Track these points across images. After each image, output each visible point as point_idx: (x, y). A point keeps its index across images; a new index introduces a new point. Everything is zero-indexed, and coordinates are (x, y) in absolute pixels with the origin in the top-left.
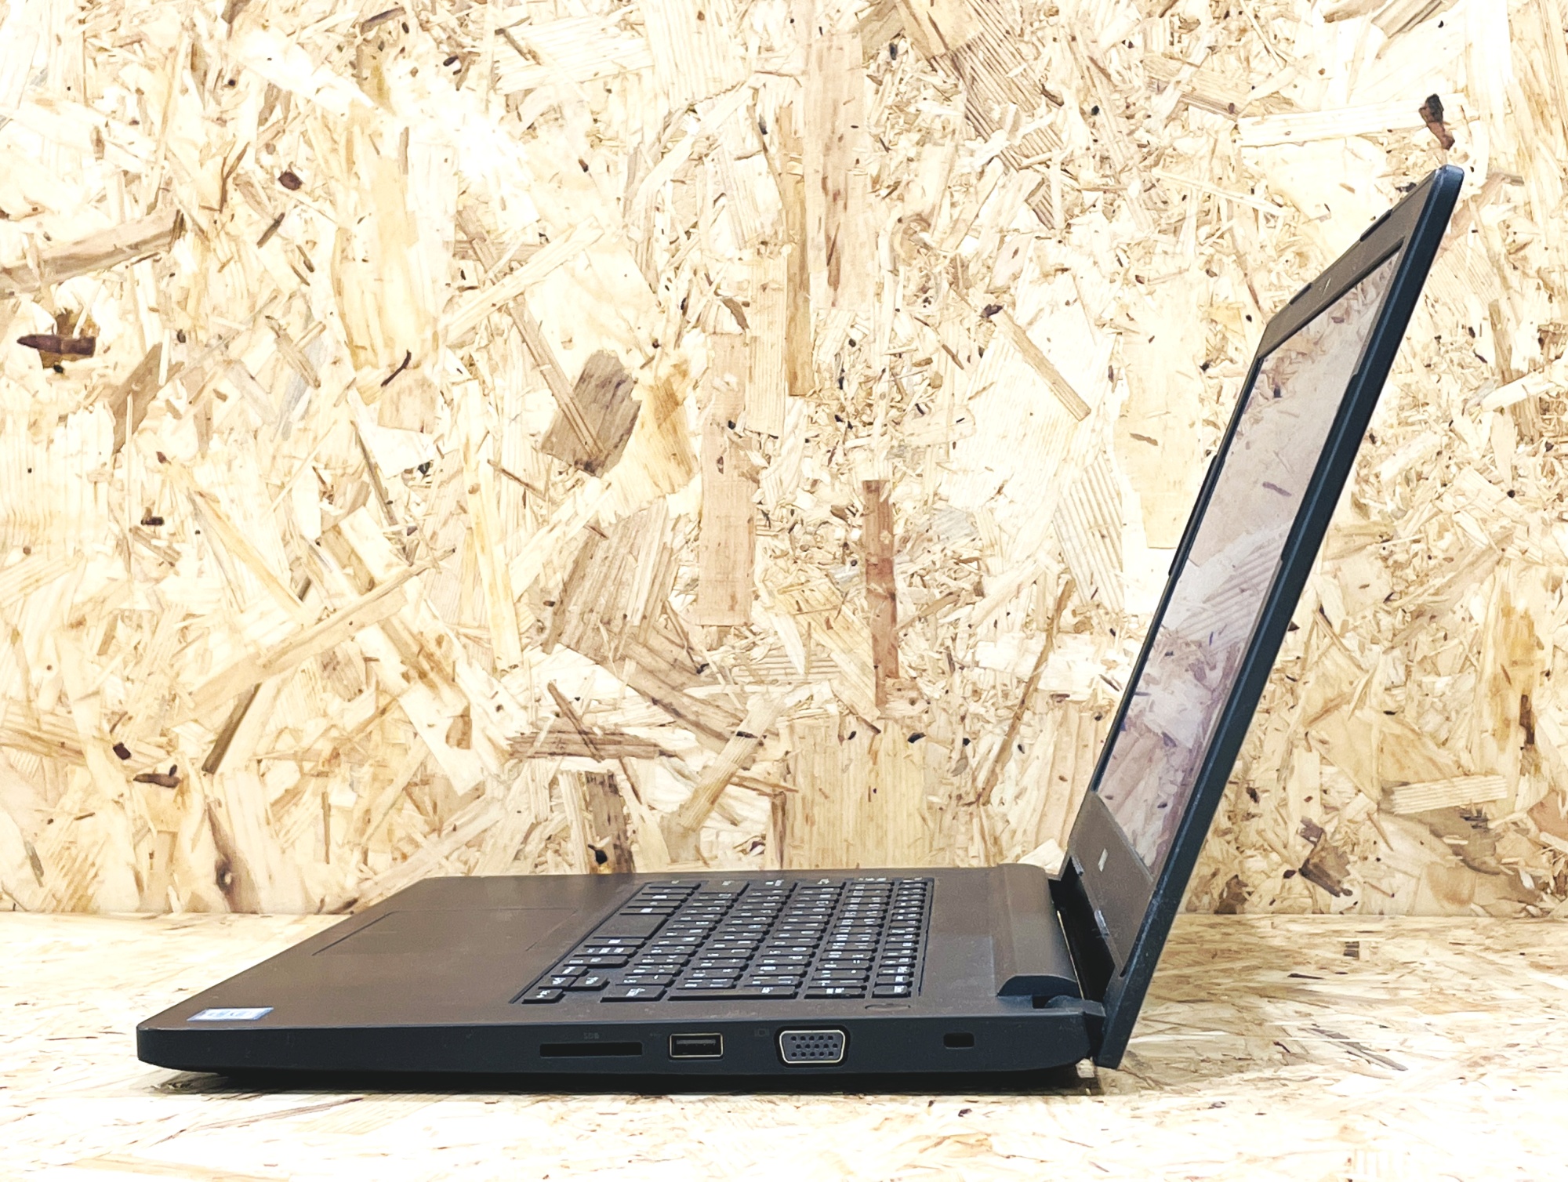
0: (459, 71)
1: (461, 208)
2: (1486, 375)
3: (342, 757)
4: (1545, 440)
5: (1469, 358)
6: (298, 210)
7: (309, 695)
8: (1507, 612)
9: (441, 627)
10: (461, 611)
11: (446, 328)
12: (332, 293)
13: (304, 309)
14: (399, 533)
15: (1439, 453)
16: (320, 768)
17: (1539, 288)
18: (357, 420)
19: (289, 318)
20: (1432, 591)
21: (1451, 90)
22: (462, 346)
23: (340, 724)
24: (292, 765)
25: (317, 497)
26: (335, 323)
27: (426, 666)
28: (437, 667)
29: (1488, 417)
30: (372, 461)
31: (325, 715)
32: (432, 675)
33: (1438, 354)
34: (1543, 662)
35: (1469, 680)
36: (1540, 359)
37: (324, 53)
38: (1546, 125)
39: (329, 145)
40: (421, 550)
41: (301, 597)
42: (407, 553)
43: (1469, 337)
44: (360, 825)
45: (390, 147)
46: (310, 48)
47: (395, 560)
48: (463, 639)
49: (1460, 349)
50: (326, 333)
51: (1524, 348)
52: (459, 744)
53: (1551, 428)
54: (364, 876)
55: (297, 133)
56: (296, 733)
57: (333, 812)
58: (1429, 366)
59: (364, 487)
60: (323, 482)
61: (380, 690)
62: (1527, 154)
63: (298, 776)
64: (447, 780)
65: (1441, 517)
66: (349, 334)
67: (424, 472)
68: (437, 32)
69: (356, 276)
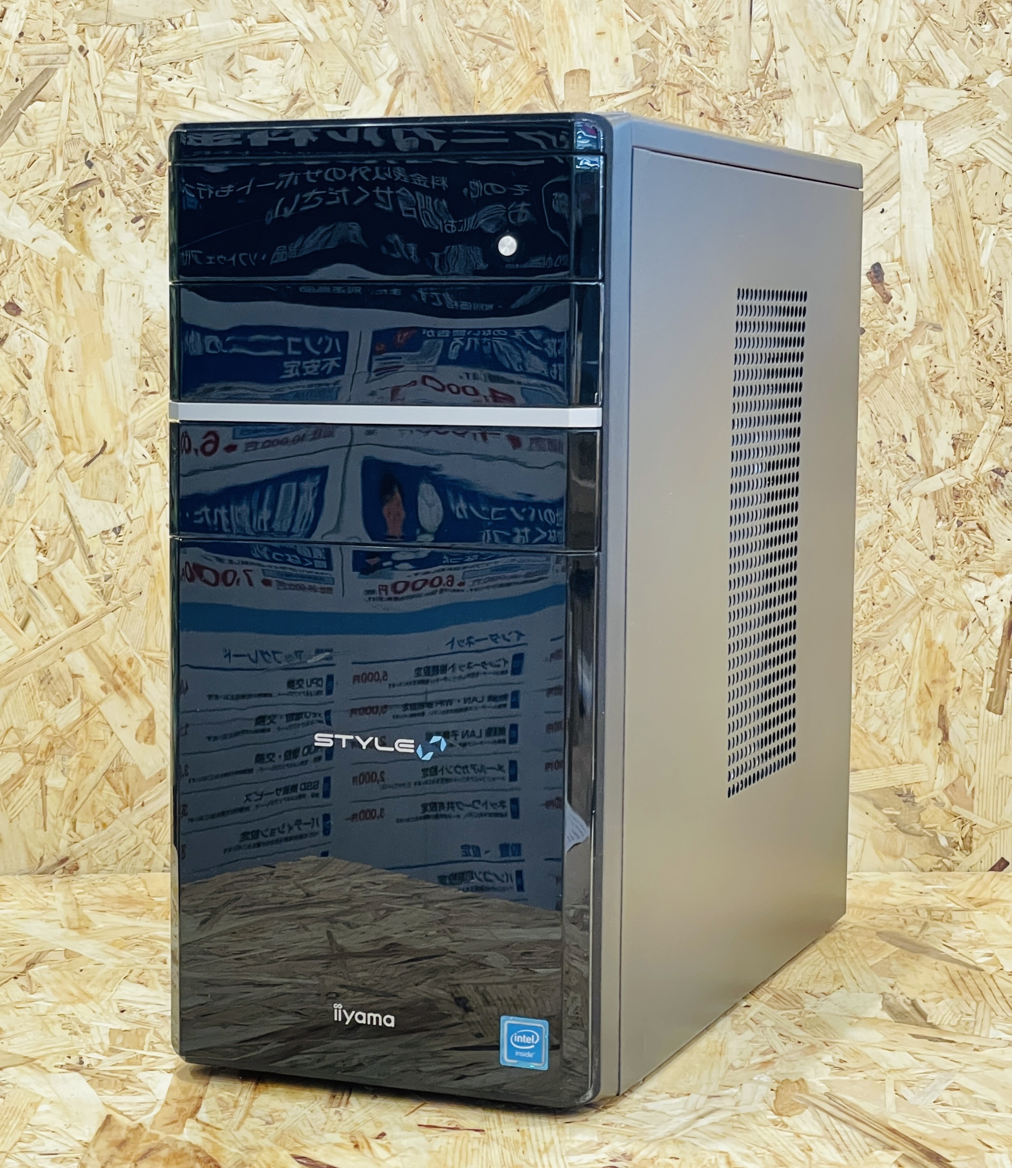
0: (144, 227)
1: (145, 332)
2: (915, 469)
3: (56, 750)
4: (957, 518)
5: (902, 457)
6: (19, 331)
7: (29, 703)
8: (930, 644)
9: (132, 652)
10: (146, 641)
11: (134, 422)
12: (45, 395)
13: (24, 406)
14: (98, 579)
15: (880, 527)
16: (39, 758)
17: (952, 407)
18: (66, 493)
19: (12, 414)
20: (875, 628)
21: (889, 260)
22: (146, 437)
23: (54, 725)
24: (16, 756)
25: (33, 550)
26: (48, 417)
27: (120, 681)
28: (128, 681)
29: (916, 502)
30: (77, 524)
31: (42, 717)
32: (124, 688)
33: (880, 454)
34: (955, 680)
35: (901, 694)
36: (954, 459)
37: (38, 211)
38: (959, 288)
39: (43, 281)
40: (115, 592)
41: (23, 627)
42: (105, 594)
43: (902, 442)
44: (70, 800)
45: (90, 285)
46: (28, 207)
47: (95, 600)
48: (148, 660)
49: (896, 451)
50: (41, 426)
51: (942, 449)
52: (145, 741)
53: (961, 509)
54: (73, 841)
55: (18, 272)
56: (20, 732)
57: (49, 791)
58: (873, 463)
59: (70, 545)
60: (39, 540)
61: (85, 699)
62: (944, 308)
63: (21, 764)
64: (137, 767)
65: (881, 574)
66: (59, 428)
67: (117, 534)
68: (126, 196)
69: (65, 382)
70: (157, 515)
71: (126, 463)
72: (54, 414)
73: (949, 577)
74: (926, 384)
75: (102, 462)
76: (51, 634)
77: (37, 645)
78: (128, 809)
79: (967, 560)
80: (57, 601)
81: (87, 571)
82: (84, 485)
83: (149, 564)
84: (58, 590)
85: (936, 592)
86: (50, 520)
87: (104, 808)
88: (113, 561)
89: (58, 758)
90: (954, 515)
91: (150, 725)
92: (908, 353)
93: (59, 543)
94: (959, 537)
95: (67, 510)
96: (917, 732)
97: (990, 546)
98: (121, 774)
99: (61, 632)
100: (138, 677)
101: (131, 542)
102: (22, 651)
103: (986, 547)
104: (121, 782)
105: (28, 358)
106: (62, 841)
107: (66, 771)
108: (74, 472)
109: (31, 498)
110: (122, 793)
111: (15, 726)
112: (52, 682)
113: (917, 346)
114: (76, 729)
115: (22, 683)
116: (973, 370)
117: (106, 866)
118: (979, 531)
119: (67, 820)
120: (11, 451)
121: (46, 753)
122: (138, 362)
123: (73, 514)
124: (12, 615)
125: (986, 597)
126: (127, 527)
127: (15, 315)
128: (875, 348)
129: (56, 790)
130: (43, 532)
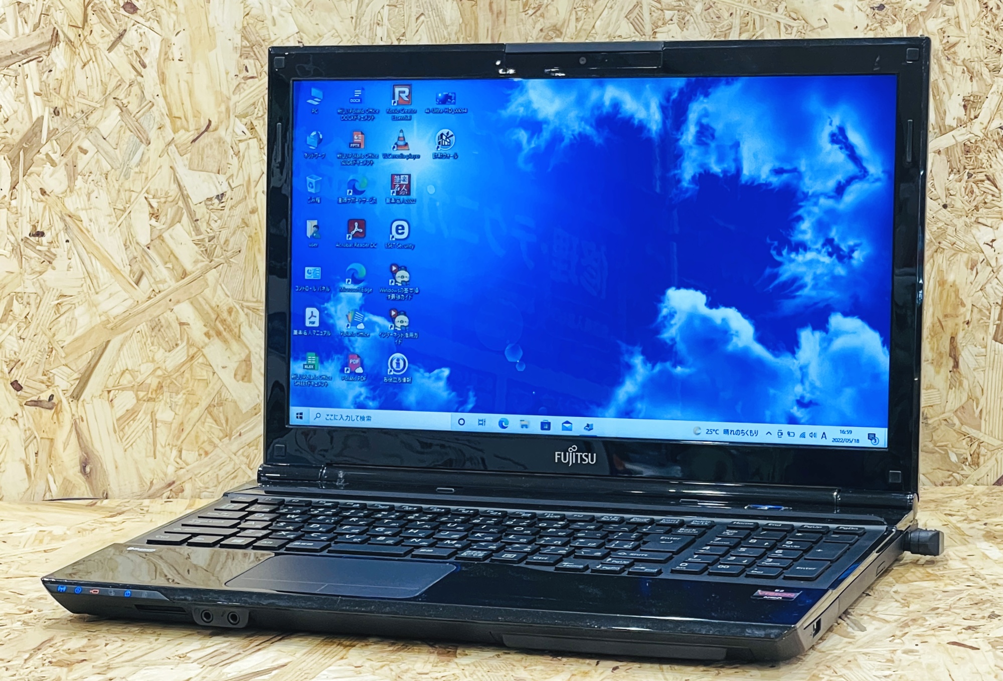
70: (255, 183)
71: (228, 139)
72: (165, 97)
73: (959, 223)
74: (940, 53)
75: (206, 139)
76: (161, 287)
77: (150, 298)
78: (226, 440)
79: (977, 208)
80: (167, 259)
81: (193, 233)
82: (191, 159)
83: (247, 226)
84: (168, 250)
85: (949, 237)
86: (161, 190)
87: (206, 439)
88: (217, 224)
89: (167, 394)
90: (965, 168)
91: (247, 365)
92: (923, 26)
93: (169, 209)
94: (969, 187)
95: (177, 181)
96: (930, 361)
97: (997, 195)
98: (221, 408)
99: (170, 286)
100: (237, 324)
101: (232, 207)
102: (136, 303)
103: (993, 195)
104: (221, 415)
105: (143, 50)
106: (169, 466)
107: (173, 407)
108: (182, 148)
109: (145, 169)
110: (222, 426)
111: (130, 368)
112: (162, 330)
113: (931, 19)
114: (182, 370)
115: (136, 331)
116: (983, 39)
117: (208, 488)
118: (987, 182)
119: (174, 448)
120: (128, 131)
121: (156, 391)
122: (239, 52)
123: (181, 184)
124: (128, 273)
125: (993, 240)
126: (228, 195)
127: (132, 13)
128: (894, 23)
129: (164, 423)
130: (155, 200)
